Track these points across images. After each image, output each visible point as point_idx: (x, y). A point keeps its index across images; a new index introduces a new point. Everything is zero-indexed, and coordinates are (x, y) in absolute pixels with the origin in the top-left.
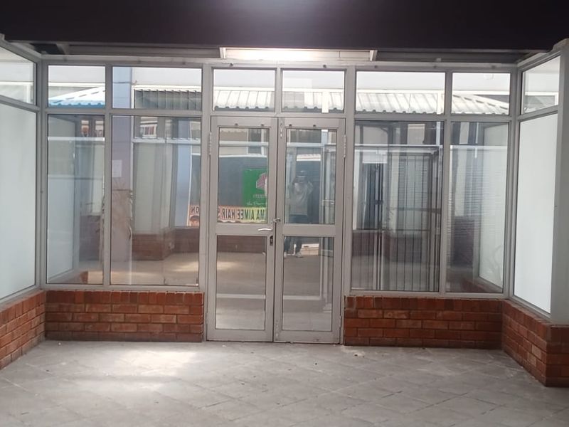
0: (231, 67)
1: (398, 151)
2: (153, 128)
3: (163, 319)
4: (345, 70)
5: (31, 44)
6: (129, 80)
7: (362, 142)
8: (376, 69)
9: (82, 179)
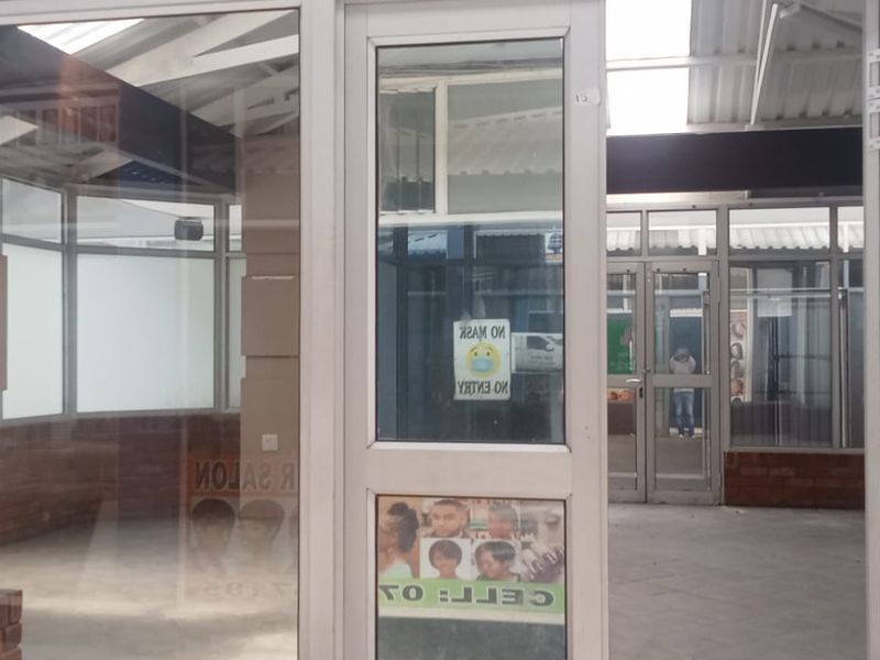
1: (804, 296)
4: (717, 209)
7: (755, 286)
8: (751, 207)
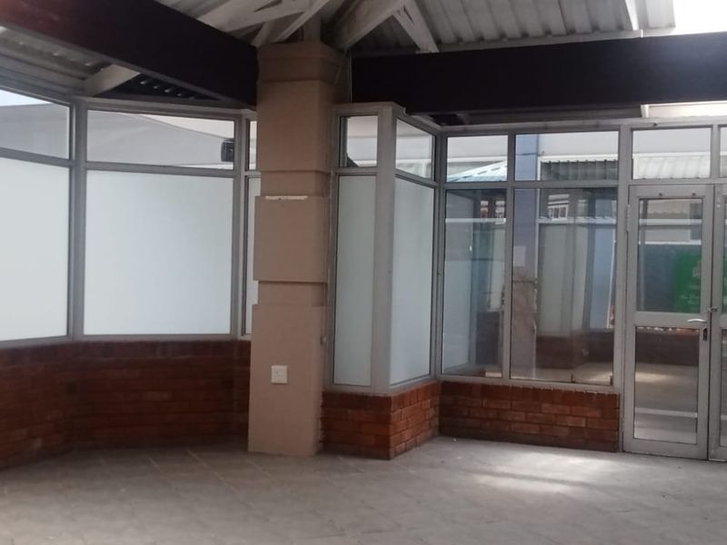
0: (655, 127)
2: (564, 209)
3: (570, 421)
5: (432, 116)
6: (534, 151)
9: (480, 259)
